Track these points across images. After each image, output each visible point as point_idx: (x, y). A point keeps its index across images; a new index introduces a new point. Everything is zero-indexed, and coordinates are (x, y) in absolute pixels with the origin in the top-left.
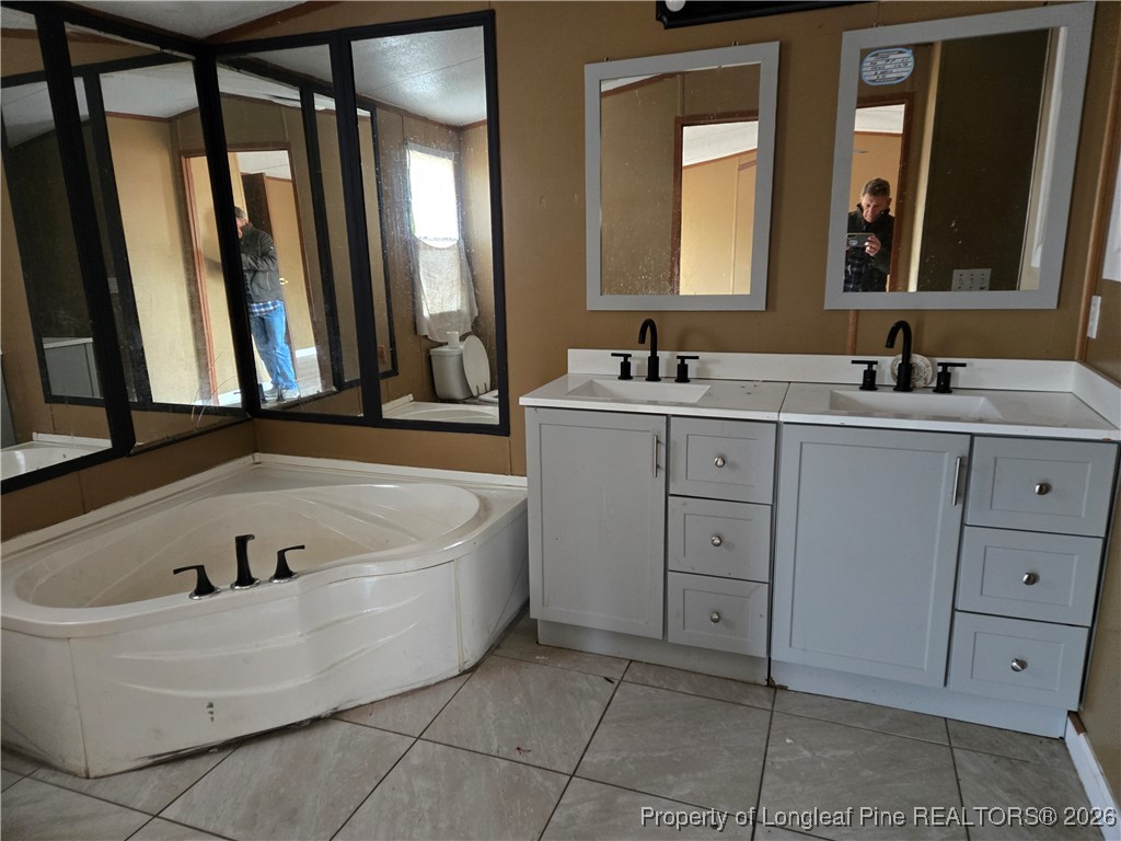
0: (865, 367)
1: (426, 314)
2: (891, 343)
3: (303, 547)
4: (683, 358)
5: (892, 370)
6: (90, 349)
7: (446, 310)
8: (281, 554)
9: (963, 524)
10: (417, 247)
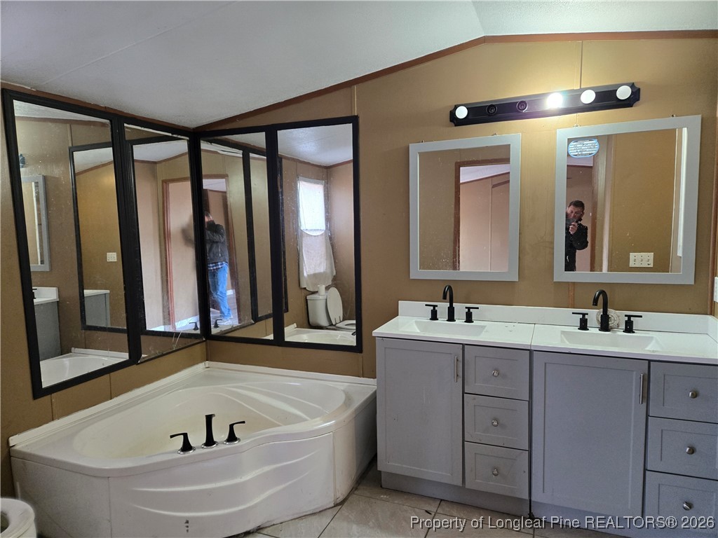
0: (581, 316)
1: (305, 274)
2: (595, 302)
3: (244, 422)
4: (469, 308)
5: (597, 318)
6: (108, 296)
7: (317, 272)
8: (231, 426)
9: (647, 416)
10: (302, 236)
